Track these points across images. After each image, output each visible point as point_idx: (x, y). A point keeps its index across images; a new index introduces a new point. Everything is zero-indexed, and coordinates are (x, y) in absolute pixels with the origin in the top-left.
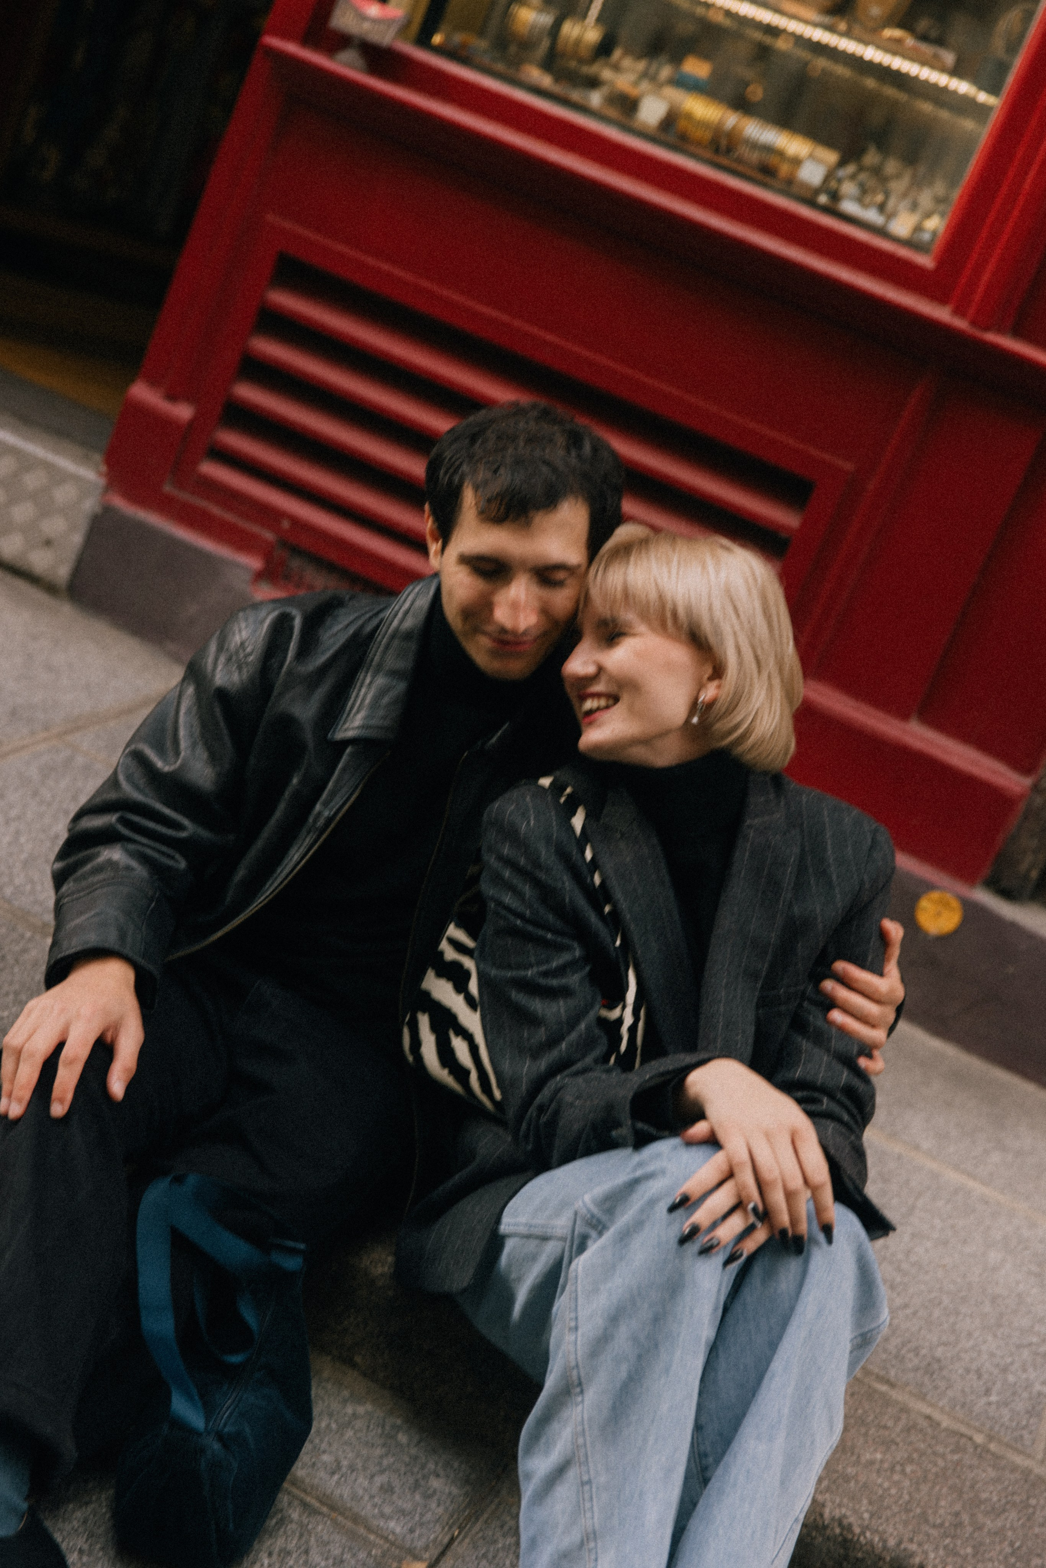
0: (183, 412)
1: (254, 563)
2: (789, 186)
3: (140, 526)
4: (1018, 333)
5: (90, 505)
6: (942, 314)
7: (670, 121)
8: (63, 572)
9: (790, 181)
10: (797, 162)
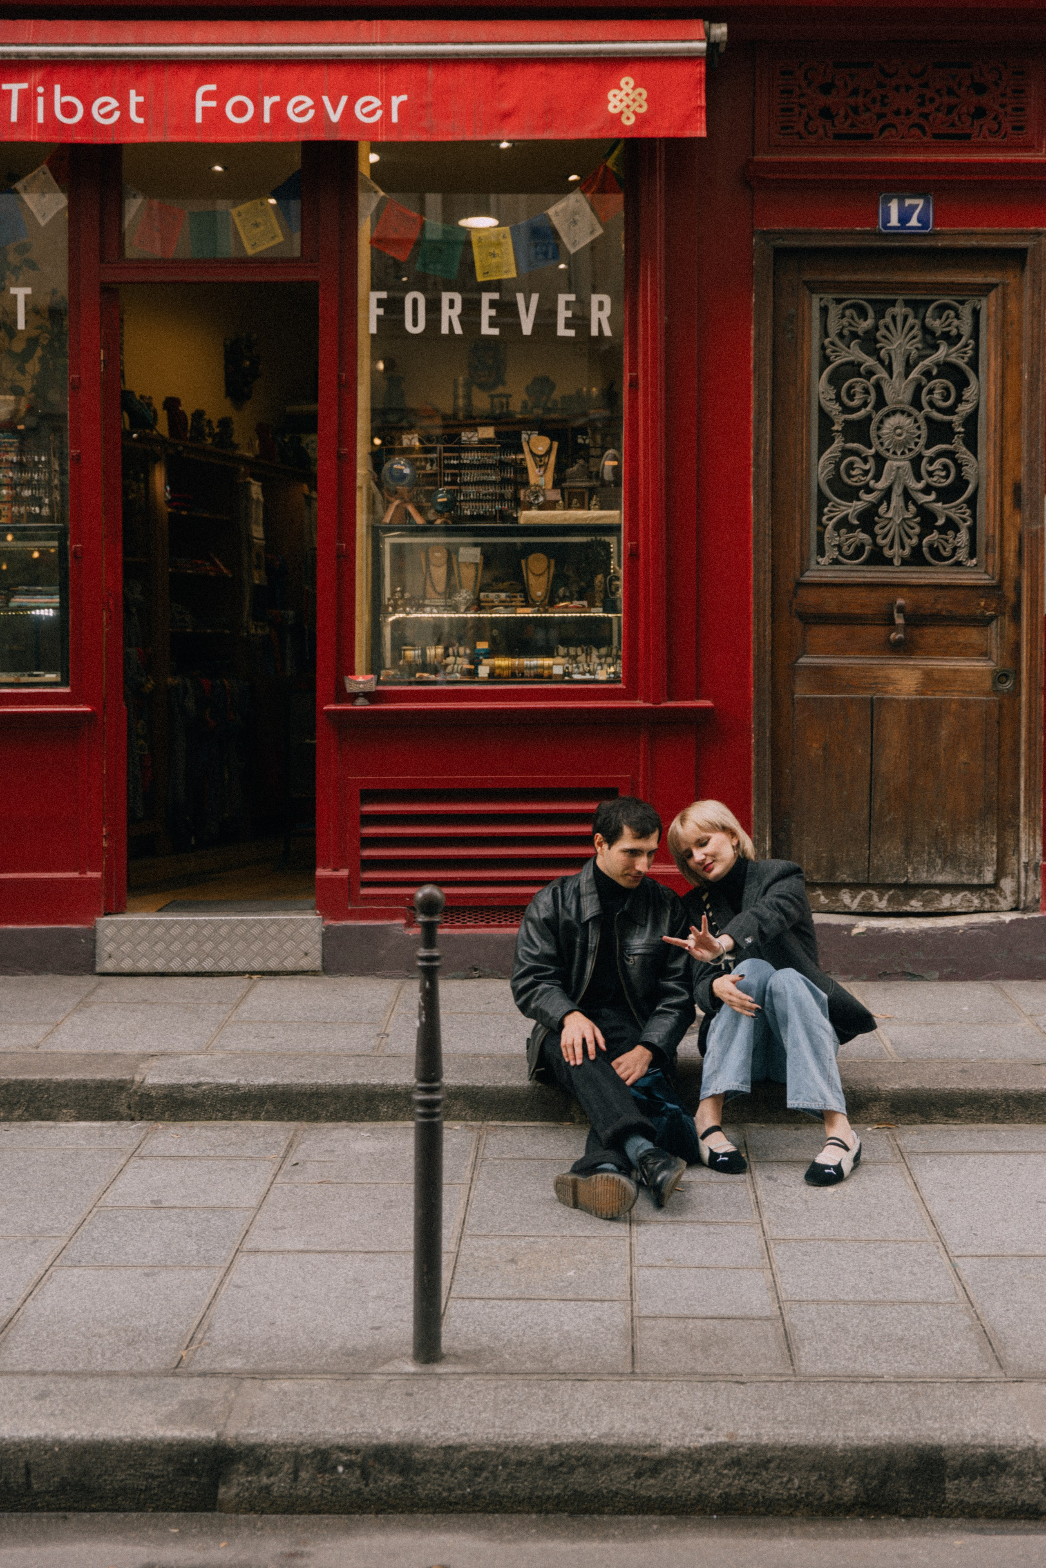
0: (344, 873)
1: (403, 921)
2: (551, 678)
3: (346, 927)
4: (671, 699)
5: (319, 929)
6: (639, 703)
7: (491, 674)
8: (318, 964)
9: (550, 676)
10: (550, 668)
